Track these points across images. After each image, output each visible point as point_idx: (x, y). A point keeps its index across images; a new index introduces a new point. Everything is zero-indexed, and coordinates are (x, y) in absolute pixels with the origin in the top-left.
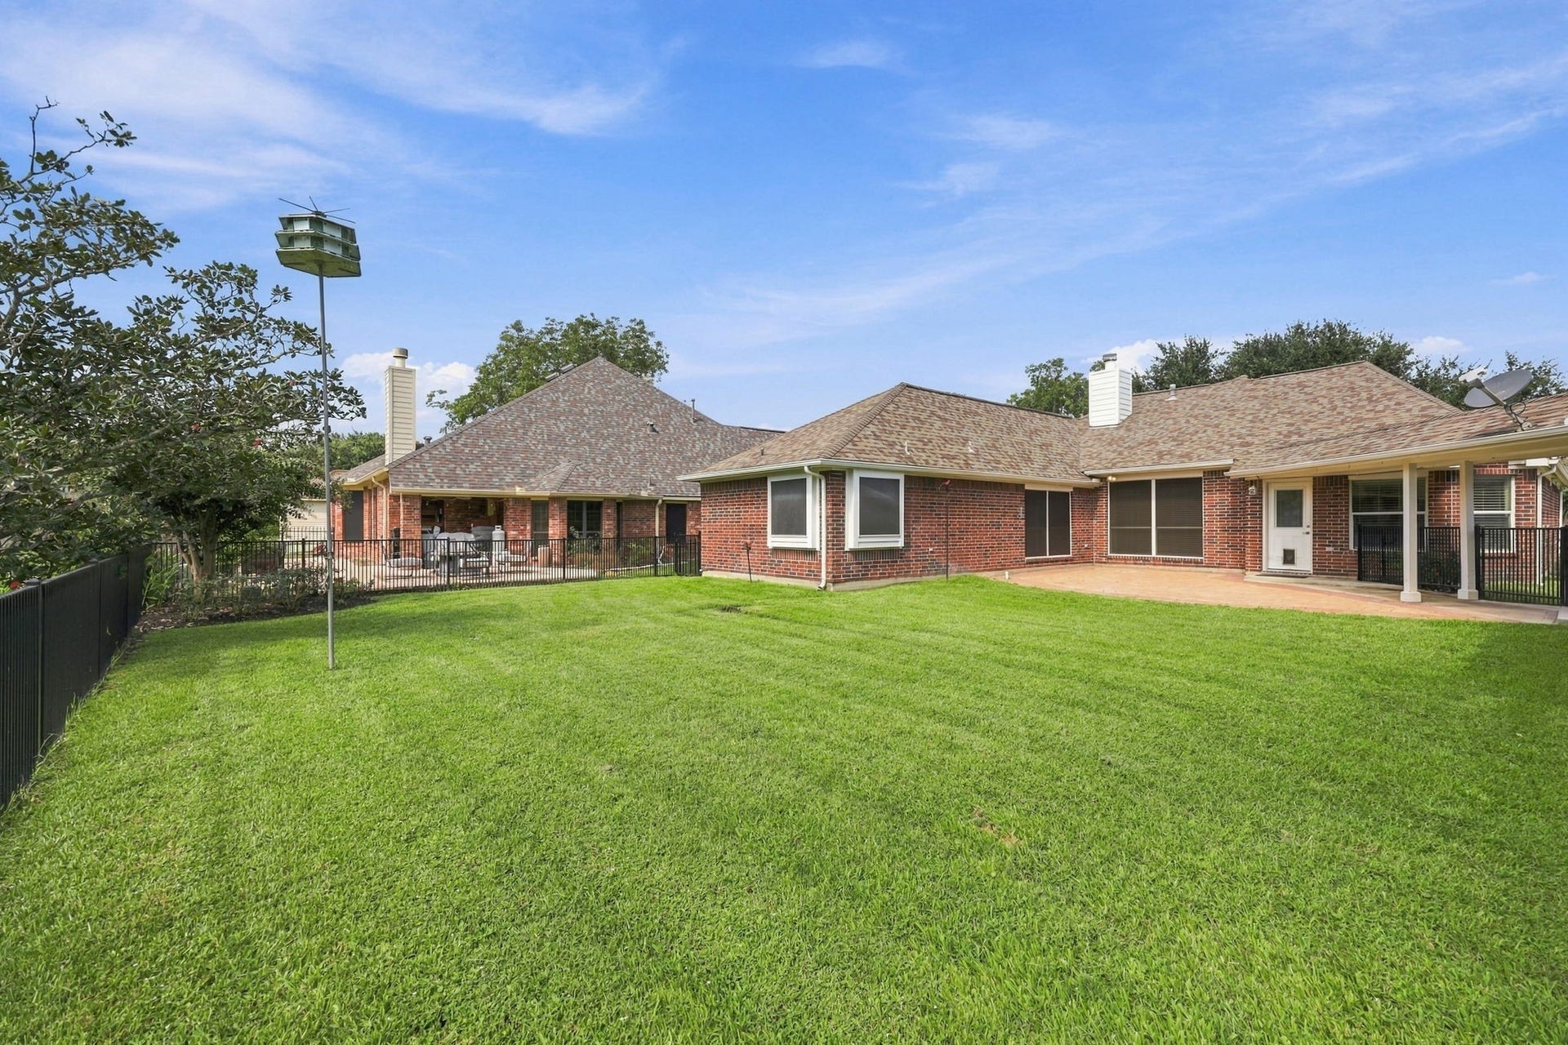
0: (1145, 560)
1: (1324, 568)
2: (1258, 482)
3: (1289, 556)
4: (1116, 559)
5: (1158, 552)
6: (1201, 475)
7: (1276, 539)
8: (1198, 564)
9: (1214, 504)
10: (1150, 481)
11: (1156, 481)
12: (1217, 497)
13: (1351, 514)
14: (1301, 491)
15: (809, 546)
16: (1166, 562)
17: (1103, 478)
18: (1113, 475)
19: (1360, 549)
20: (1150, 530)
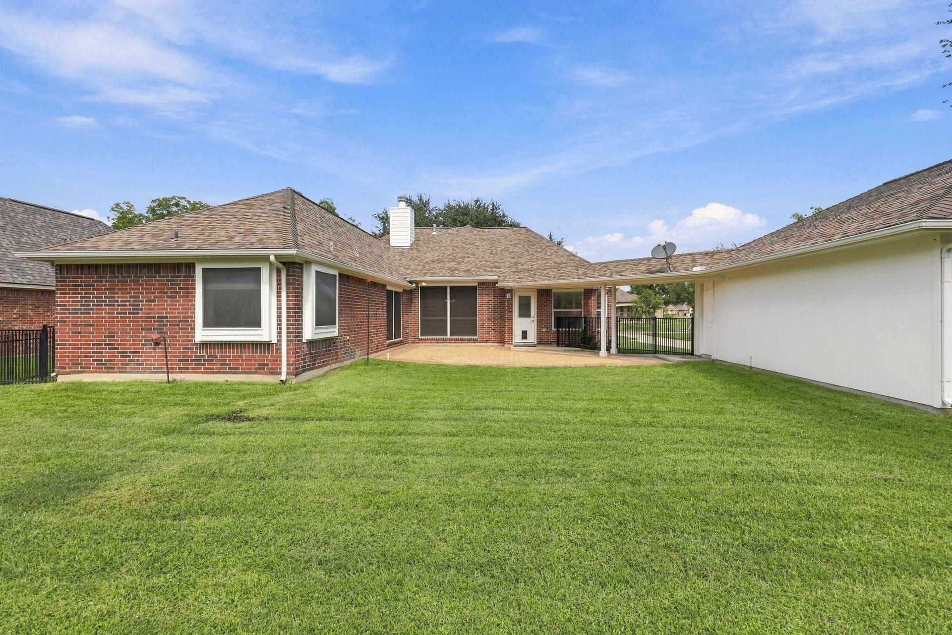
0: (443, 340)
1: (542, 341)
2: (511, 291)
3: (524, 335)
4: (425, 339)
5: (451, 335)
6: (476, 284)
7: (520, 324)
8: (475, 341)
9: (484, 303)
10: (447, 287)
11: (451, 287)
12: (486, 298)
13: (553, 310)
14: (530, 297)
15: (265, 338)
16: (456, 341)
17: (417, 283)
18: (425, 281)
19: (558, 330)
20: (447, 319)
